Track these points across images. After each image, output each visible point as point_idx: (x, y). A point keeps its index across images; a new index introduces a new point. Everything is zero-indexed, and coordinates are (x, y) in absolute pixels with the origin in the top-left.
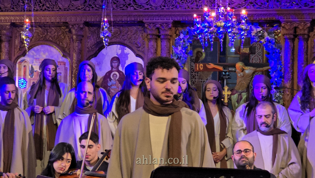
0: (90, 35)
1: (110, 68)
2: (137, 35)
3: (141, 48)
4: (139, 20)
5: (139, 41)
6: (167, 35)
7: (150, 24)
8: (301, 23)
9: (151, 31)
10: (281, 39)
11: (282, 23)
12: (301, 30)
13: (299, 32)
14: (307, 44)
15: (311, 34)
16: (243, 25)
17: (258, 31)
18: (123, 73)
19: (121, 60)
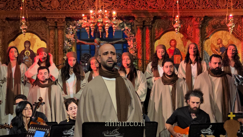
0: (9, 26)
1: (24, 48)
3: (44, 35)
4: (43, 17)
5: (43, 30)
6: (62, 26)
7: (51, 19)
8: (148, 18)
9: (51, 24)
10: (134, 28)
11: (136, 18)
12: (147, 22)
13: (146, 24)
14: (151, 31)
15: (153, 25)
16: (114, 21)
17: (120, 23)
18: (33, 51)
19: (31, 43)
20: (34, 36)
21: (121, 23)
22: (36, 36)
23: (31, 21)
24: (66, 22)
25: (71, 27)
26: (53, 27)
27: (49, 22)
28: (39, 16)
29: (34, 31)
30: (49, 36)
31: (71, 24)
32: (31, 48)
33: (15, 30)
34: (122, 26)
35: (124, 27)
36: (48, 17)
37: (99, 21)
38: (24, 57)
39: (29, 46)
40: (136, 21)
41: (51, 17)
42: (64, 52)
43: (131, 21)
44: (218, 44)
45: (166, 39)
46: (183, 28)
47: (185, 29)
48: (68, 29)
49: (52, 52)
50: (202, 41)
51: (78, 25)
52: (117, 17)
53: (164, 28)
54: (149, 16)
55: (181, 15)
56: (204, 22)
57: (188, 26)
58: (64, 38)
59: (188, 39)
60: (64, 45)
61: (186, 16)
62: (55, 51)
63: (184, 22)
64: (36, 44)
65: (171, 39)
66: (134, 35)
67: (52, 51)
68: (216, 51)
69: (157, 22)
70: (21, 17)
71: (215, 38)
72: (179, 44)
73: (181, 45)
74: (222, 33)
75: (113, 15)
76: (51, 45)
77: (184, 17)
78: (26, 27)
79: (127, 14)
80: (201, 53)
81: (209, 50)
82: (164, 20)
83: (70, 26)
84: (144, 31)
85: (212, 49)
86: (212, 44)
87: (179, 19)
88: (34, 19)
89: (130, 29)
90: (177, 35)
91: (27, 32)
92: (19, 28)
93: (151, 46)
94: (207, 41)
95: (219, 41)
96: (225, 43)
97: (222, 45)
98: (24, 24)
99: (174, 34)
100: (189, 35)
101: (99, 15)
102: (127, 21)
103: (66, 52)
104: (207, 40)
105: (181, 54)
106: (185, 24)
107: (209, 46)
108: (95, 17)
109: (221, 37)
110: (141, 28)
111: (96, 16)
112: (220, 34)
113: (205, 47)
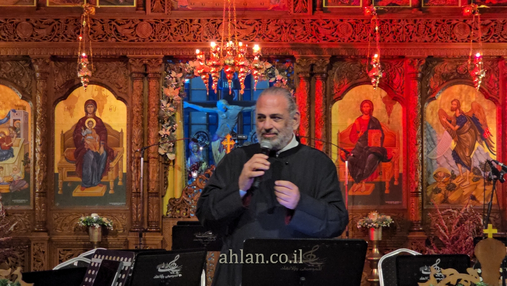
0: (57, 72)
1: (84, 113)
2: (117, 73)
3: (123, 89)
4: (121, 54)
5: (120, 80)
6: (156, 73)
7: (136, 59)
8: (319, 59)
9: (136, 68)
10: (294, 77)
11: (297, 59)
12: (318, 67)
13: (316, 70)
14: (326, 84)
15: (330, 72)
16: (256, 63)
17: (267, 68)
18: (101, 120)
19: (97, 104)
20: (104, 91)
21: (270, 69)
22: (108, 91)
23: (98, 63)
24: (165, 65)
25: (174, 74)
26: (140, 74)
27: (133, 63)
28: (114, 53)
29: (104, 81)
30: (133, 92)
31: (173, 70)
32: (97, 114)
33: (67, 79)
34: (271, 74)
35: (274, 76)
36: (130, 54)
37: (227, 62)
38: (83, 130)
39: (95, 111)
40: (298, 64)
41: (136, 54)
42: (159, 122)
43: (286, 65)
44: (452, 110)
45: (353, 100)
46: (386, 79)
47: (390, 82)
48: (168, 78)
49: (137, 121)
50: (421, 105)
51: (186, 70)
52: (261, 55)
53: (350, 78)
54: (322, 54)
55: (383, 53)
56: (426, 67)
57: (395, 76)
58: (160, 95)
59: (396, 100)
60: (160, 108)
61: (393, 56)
62: (143, 119)
63: (388, 67)
64: (106, 107)
65: (364, 99)
66: (294, 92)
67: (138, 119)
68: (448, 122)
69: (337, 67)
70: (79, 53)
71: (448, 99)
72: (378, 109)
73: (382, 112)
74: (461, 90)
75: (255, 52)
76: (135, 109)
77: (389, 59)
78: (89, 73)
79: (279, 51)
80: (420, 127)
81: (436, 121)
82: (350, 63)
83: (171, 73)
84: (312, 85)
85: (440, 119)
86: (441, 110)
87: (379, 61)
88: (103, 58)
89: (286, 80)
90: (374, 93)
91: (91, 83)
92: (76, 74)
93: (326, 112)
94: (432, 103)
95: (455, 105)
96: (465, 108)
97: (460, 113)
98: (85, 66)
99: (368, 90)
100: (397, 92)
101: (228, 50)
102: (280, 65)
103: (165, 121)
104: (431, 101)
105: (382, 127)
106: (389, 71)
107: (434, 113)
108: (219, 55)
109: (458, 97)
110: (307, 77)
111: (221, 54)
112: (457, 91)
113: (427, 115)
